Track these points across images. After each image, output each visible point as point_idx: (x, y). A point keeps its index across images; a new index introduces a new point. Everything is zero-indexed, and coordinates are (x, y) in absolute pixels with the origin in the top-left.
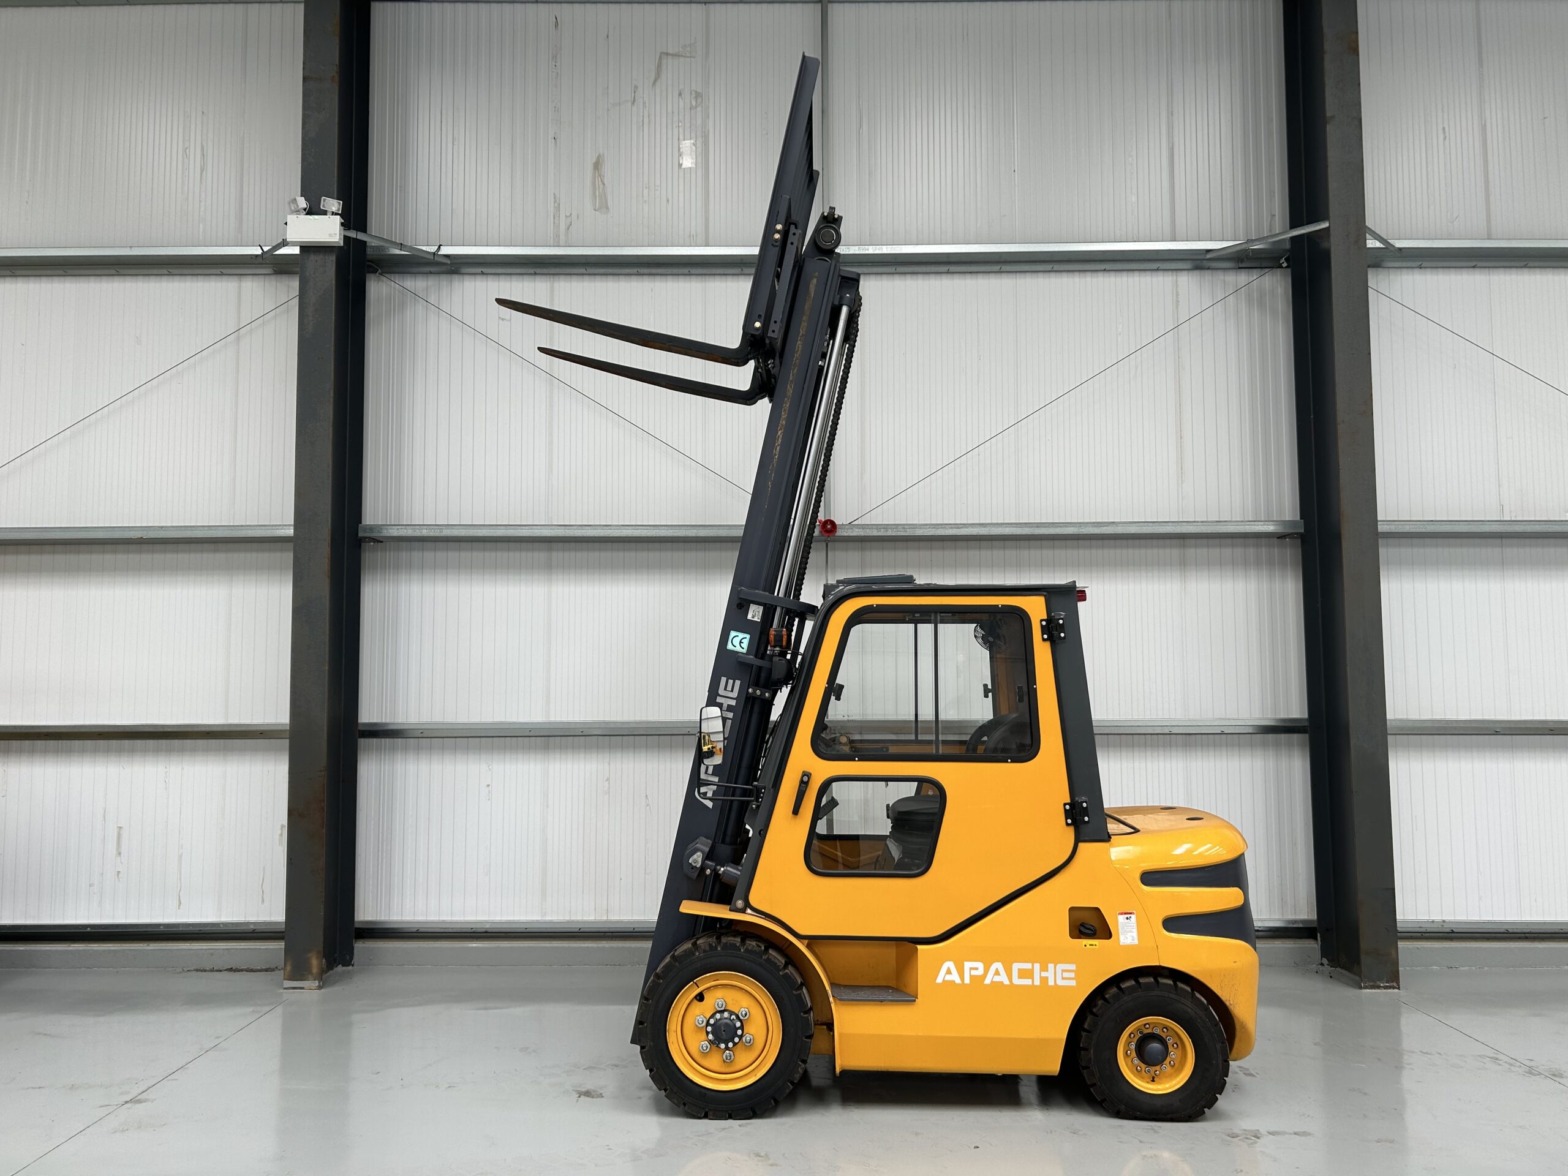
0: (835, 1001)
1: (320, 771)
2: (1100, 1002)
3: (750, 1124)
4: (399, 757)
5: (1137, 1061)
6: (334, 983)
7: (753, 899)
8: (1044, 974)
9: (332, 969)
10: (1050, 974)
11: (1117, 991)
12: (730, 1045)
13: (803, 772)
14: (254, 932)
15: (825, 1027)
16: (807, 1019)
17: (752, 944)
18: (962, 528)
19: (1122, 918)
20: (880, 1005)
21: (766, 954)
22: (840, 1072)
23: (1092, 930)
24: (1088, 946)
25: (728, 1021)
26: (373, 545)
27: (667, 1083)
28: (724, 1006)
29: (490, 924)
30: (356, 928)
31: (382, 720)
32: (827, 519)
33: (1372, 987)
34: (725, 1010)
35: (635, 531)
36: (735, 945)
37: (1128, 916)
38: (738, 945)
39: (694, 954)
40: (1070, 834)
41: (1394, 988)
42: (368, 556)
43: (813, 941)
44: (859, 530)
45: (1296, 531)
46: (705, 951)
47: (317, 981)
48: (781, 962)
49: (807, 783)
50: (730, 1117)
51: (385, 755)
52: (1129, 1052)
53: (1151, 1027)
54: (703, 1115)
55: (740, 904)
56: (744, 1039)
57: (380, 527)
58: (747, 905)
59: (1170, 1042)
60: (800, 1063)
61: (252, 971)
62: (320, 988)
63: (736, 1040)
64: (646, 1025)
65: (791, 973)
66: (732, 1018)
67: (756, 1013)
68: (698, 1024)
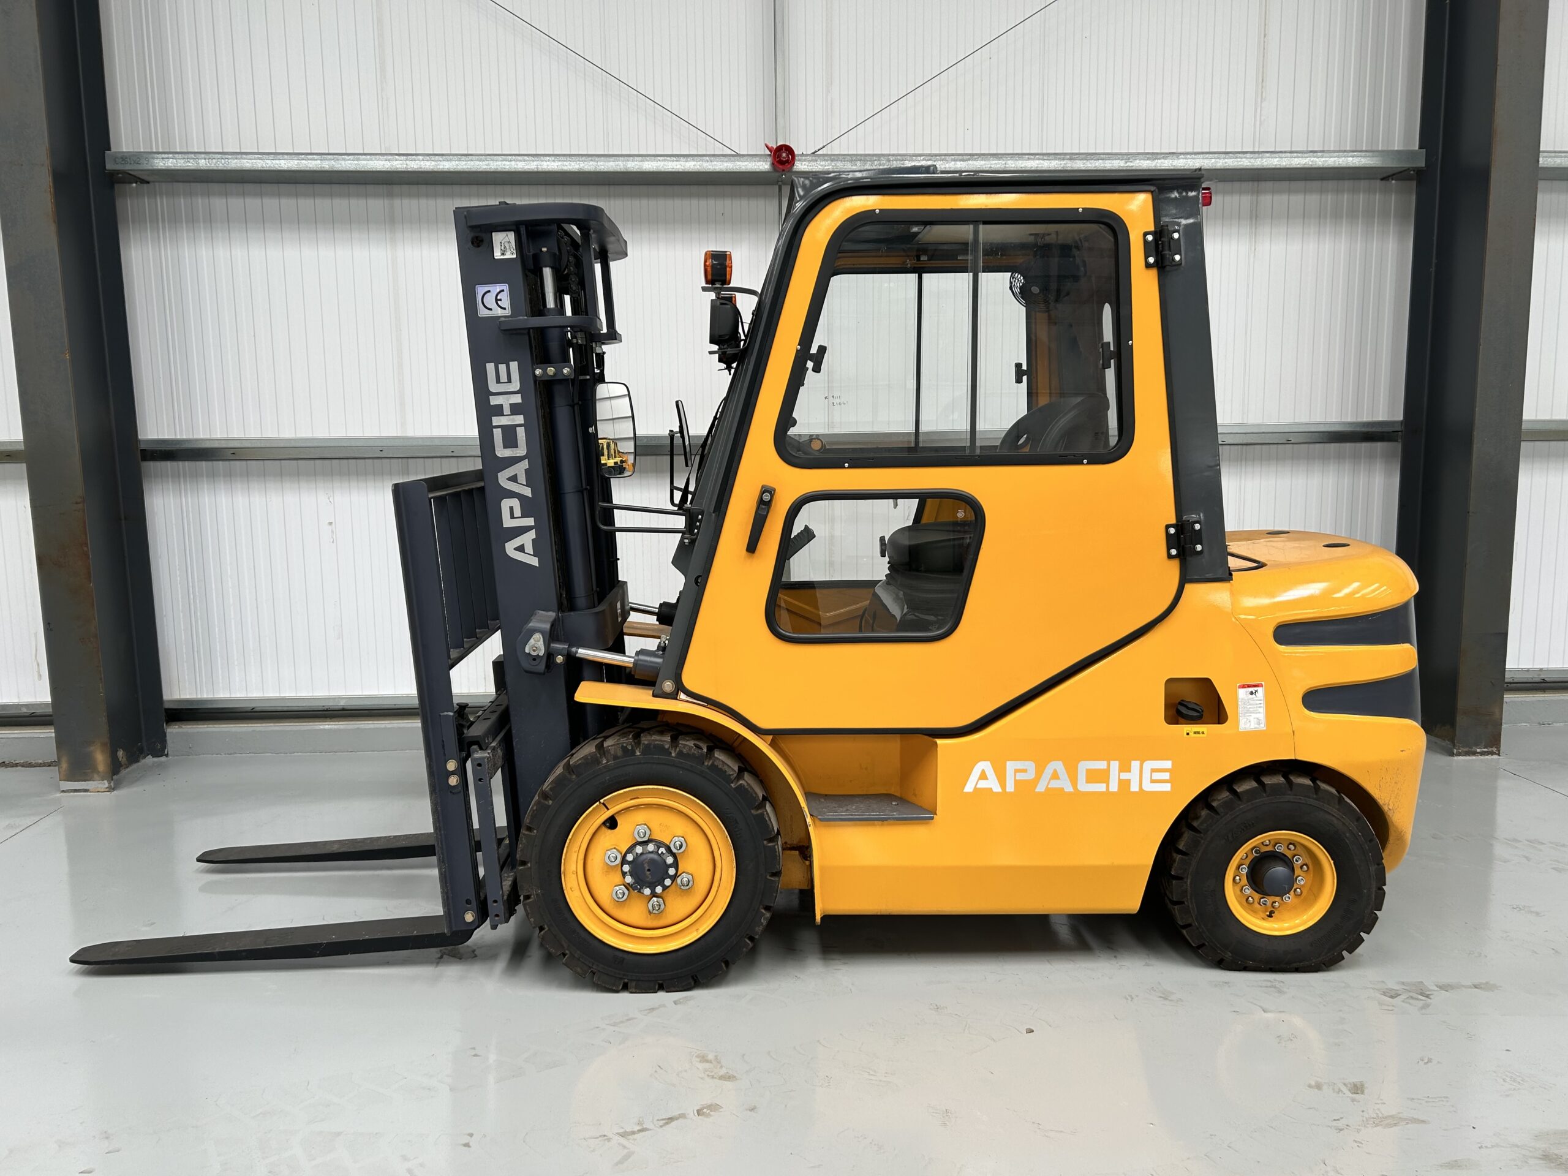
0: (814, 821)
1: (77, 503)
2: (1204, 813)
3: (691, 998)
4: (206, 486)
5: (1248, 891)
6: (133, 782)
7: (689, 679)
8: (1124, 776)
9: (138, 761)
10: (1133, 776)
11: (1231, 796)
12: (659, 889)
13: (763, 487)
14: (32, 715)
15: (797, 852)
16: (773, 850)
17: (688, 744)
18: (969, 160)
19: (1243, 693)
20: (882, 825)
21: (710, 758)
22: (821, 918)
23: (1197, 711)
24: (1191, 734)
25: (655, 856)
26: (137, 186)
27: (565, 946)
28: (647, 835)
29: (344, 701)
30: (167, 710)
31: (175, 435)
32: (779, 144)
33: (1467, 754)
34: (650, 841)
35: (508, 163)
36: (662, 747)
37: (1253, 689)
38: (667, 746)
39: (599, 762)
40: (1173, 570)
41: (1492, 753)
42: (129, 204)
43: (777, 736)
44: (827, 163)
45: (1414, 166)
46: (616, 757)
47: (106, 781)
48: (733, 769)
49: (768, 504)
50: (661, 988)
51: (185, 481)
52: (1238, 878)
53: (1272, 843)
54: (621, 988)
55: (668, 686)
56: (679, 880)
57: (137, 157)
58: (680, 687)
59: (1297, 864)
60: (763, 911)
61: (30, 765)
62: (111, 789)
63: (668, 882)
64: (529, 865)
65: (748, 784)
66: (660, 852)
67: (696, 842)
68: (609, 863)
